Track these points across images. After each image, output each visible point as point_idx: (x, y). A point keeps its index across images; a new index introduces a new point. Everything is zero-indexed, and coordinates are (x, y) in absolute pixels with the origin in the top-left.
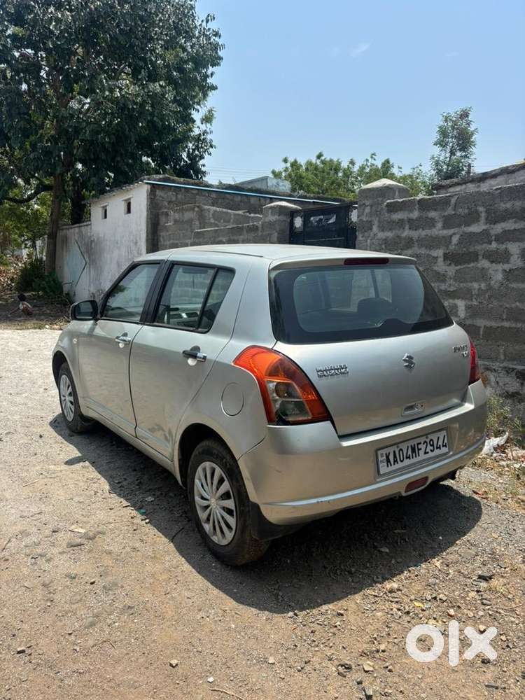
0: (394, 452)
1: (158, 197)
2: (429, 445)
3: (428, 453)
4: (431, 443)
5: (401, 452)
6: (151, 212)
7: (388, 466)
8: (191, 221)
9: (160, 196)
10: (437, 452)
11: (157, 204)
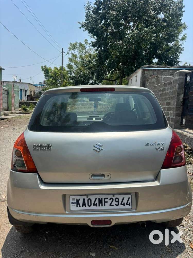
0: (84, 200)
1: (145, 74)
2: (114, 201)
3: (113, 205)
4: (117, 200)
5: (89, 201)
6: (142, 80)
7: (77, 206)
8: (153, 82)
9: (147, 73)
10: (121, 207)
11: (145, 77)
